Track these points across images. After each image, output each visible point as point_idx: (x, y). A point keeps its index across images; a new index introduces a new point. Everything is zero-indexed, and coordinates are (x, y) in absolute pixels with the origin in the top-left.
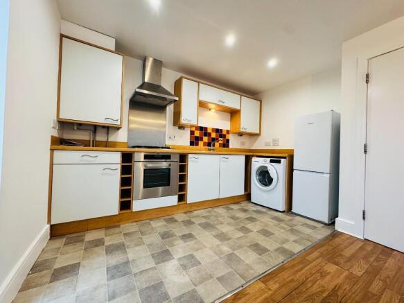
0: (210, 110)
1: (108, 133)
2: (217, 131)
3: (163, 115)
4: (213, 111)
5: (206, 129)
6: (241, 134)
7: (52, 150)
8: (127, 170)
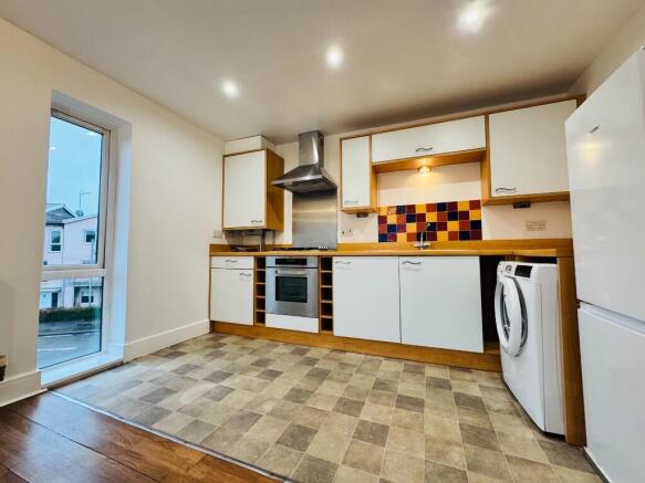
0: (419, 169)
1: (274, 236)
2: (441, 207)
3: (330, 202)
4: (424, 169)
5: (412, 208)
6: (522, 203)
7: (211, 256)
8: (260, 277)
